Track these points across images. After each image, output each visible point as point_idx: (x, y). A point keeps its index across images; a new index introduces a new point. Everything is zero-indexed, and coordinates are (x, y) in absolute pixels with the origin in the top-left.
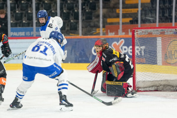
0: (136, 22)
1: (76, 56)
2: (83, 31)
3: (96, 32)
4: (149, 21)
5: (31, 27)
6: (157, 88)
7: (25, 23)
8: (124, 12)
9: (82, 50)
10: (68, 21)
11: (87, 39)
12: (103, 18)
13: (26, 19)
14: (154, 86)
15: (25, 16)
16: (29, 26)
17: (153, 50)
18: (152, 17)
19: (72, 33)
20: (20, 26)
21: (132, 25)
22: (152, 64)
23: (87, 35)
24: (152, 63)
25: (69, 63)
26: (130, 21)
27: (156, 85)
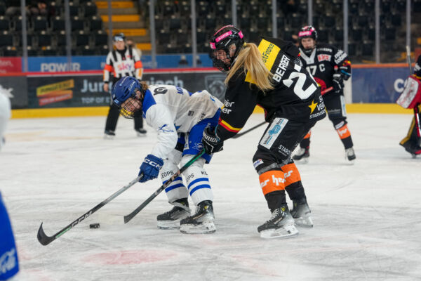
1: (371, 93)
2: (382, 56)
9: (380, 85)
10: (359, 42)
12: (411, 38)
23: (388, 63)
25: (361, 103)
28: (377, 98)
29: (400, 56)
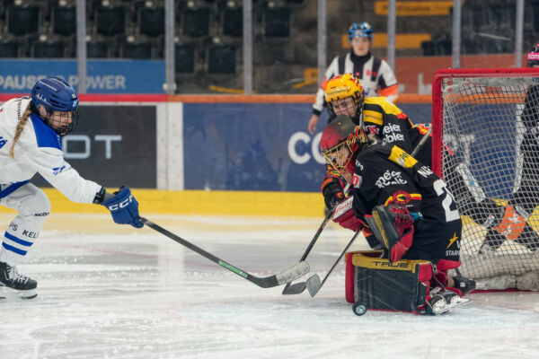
0: (442, 50)
1: (230, 165)
2: (258, 76)
3: (302, 82)
4: (491, 47)
5: (70, 60)
6: (516, 282)
7: (45, 44)
8: (403, 13)
9: (253, 146)
10: (201, 39)
11: (273, 105)
12: (328, 34)
13: (51, 29)
14: (505, 274)
15: (48, 19)
16: (60, 55)
17: (503, 149)
18: (499, 32)
19: (216, 83)
20: (28, 55)
21: (429, 58)
22: (501, 198)
23: (273, 92)
24: (499, 193)
25: (207, 189)
26: (425, 45)
27: (512, 270)
28: (246, 176)
29: (302, 77)
